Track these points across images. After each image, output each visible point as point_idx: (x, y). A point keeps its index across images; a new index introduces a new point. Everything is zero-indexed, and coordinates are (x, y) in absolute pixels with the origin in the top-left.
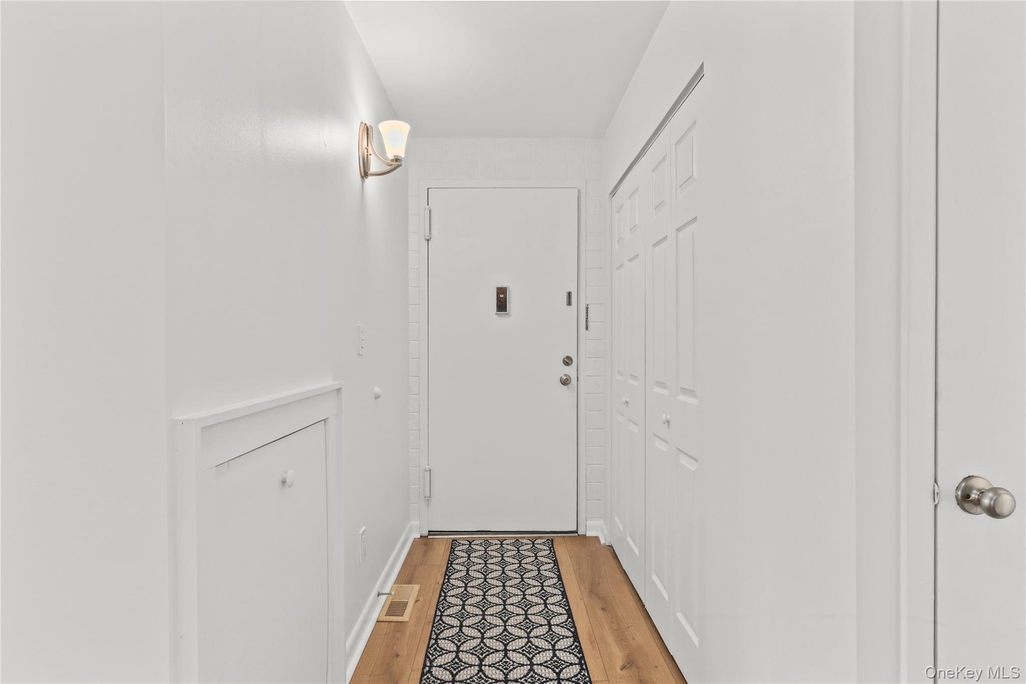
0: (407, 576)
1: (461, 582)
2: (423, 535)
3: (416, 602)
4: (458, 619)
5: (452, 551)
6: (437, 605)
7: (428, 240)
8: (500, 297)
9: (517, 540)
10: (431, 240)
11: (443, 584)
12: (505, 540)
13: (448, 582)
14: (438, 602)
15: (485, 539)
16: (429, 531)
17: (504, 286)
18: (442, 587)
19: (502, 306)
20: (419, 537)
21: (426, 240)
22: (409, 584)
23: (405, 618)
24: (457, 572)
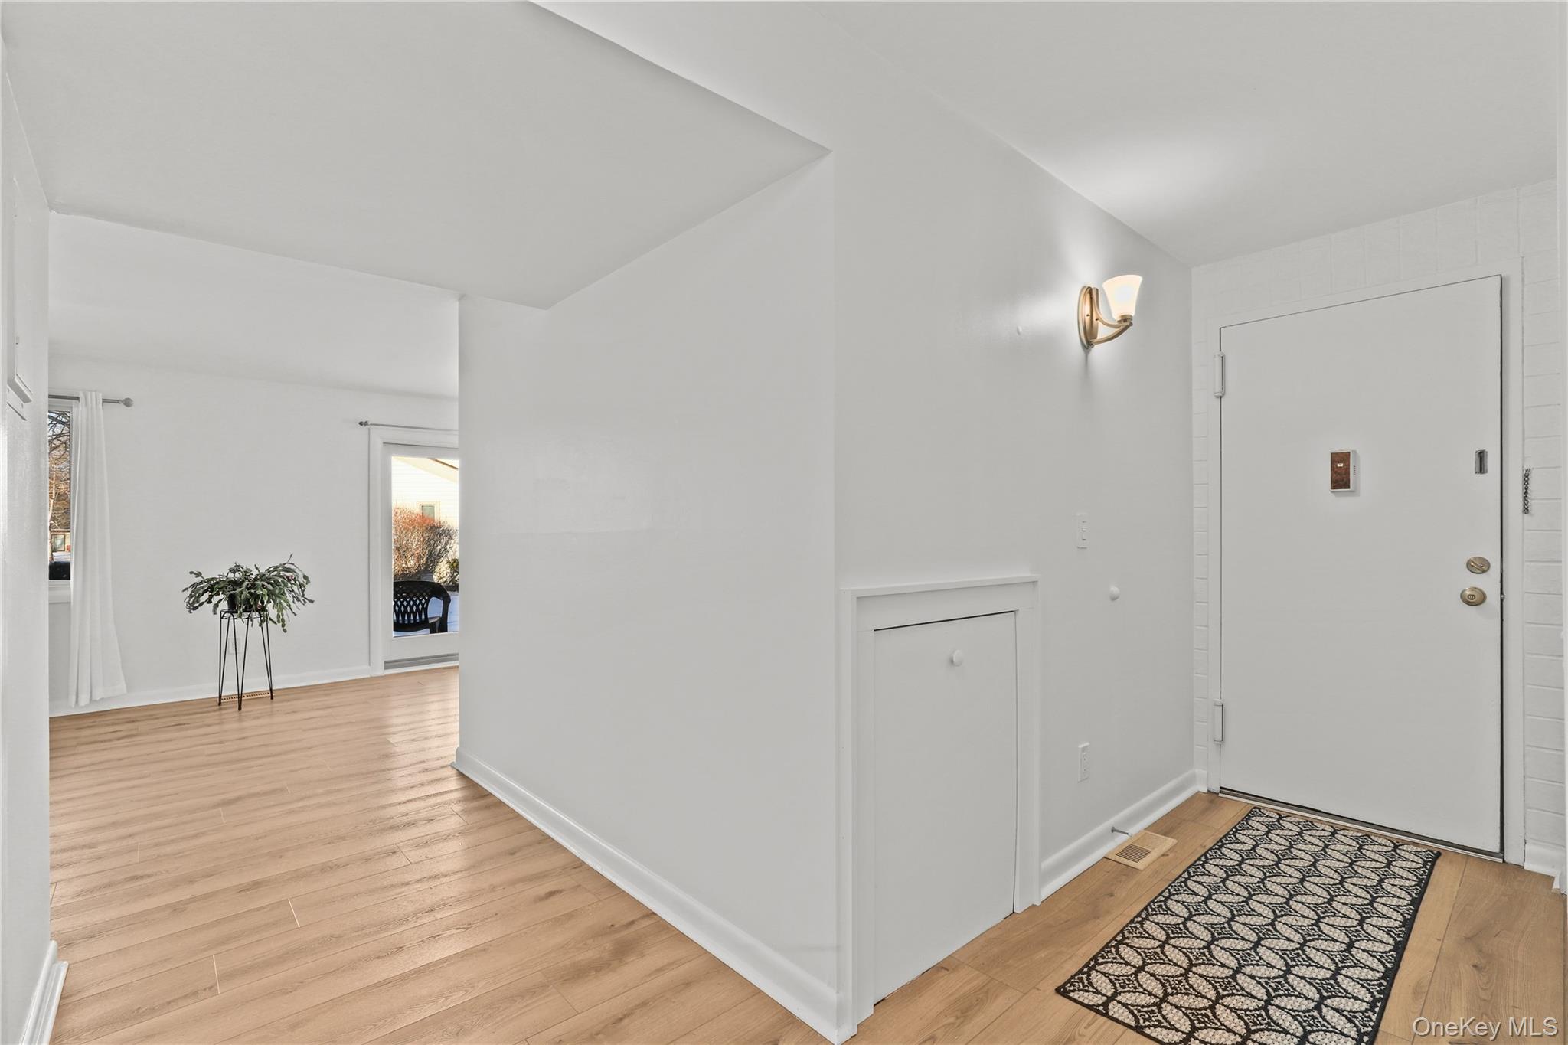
0: (1166, 826)
1: (1238, 856)
2: (1212, 790)
3: (1163, 855)
4: (1208, 890)
5: (1247, 818)
6: (1189, 867)
7: (1221, 397)
8: (1337, 467)
9: (1367, 835)
10: (1225, 396)
11: (1210, 849)
12: (1344, 829)
13: (1219, 849)
14: (1193, 865)
15: (1310, 820)
16: (1221, 788)
17: (1345, 449)
18: (1207, 852)
19: (1340, 480)
20: (1206, 791)
21: (1217, 397)
22: (1164, 835)
23: (1140, 865)
24: (1238, 843)
